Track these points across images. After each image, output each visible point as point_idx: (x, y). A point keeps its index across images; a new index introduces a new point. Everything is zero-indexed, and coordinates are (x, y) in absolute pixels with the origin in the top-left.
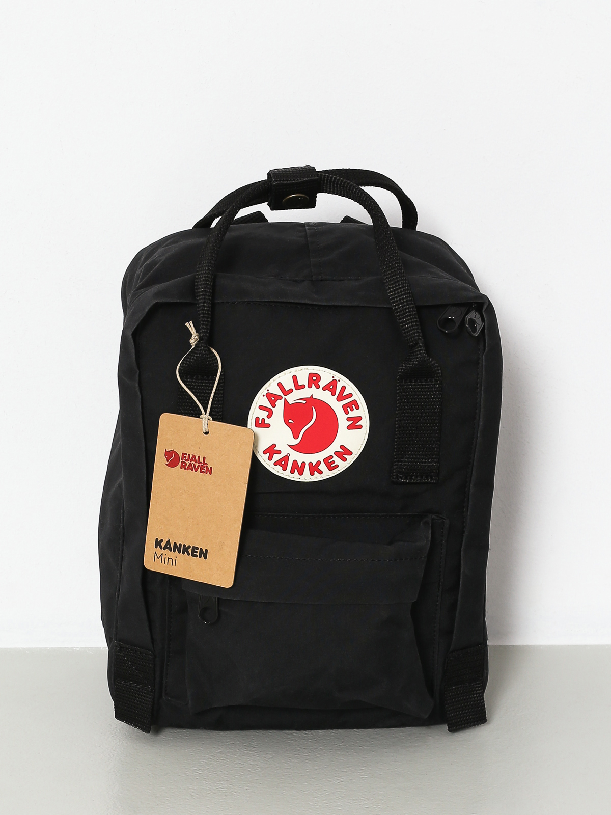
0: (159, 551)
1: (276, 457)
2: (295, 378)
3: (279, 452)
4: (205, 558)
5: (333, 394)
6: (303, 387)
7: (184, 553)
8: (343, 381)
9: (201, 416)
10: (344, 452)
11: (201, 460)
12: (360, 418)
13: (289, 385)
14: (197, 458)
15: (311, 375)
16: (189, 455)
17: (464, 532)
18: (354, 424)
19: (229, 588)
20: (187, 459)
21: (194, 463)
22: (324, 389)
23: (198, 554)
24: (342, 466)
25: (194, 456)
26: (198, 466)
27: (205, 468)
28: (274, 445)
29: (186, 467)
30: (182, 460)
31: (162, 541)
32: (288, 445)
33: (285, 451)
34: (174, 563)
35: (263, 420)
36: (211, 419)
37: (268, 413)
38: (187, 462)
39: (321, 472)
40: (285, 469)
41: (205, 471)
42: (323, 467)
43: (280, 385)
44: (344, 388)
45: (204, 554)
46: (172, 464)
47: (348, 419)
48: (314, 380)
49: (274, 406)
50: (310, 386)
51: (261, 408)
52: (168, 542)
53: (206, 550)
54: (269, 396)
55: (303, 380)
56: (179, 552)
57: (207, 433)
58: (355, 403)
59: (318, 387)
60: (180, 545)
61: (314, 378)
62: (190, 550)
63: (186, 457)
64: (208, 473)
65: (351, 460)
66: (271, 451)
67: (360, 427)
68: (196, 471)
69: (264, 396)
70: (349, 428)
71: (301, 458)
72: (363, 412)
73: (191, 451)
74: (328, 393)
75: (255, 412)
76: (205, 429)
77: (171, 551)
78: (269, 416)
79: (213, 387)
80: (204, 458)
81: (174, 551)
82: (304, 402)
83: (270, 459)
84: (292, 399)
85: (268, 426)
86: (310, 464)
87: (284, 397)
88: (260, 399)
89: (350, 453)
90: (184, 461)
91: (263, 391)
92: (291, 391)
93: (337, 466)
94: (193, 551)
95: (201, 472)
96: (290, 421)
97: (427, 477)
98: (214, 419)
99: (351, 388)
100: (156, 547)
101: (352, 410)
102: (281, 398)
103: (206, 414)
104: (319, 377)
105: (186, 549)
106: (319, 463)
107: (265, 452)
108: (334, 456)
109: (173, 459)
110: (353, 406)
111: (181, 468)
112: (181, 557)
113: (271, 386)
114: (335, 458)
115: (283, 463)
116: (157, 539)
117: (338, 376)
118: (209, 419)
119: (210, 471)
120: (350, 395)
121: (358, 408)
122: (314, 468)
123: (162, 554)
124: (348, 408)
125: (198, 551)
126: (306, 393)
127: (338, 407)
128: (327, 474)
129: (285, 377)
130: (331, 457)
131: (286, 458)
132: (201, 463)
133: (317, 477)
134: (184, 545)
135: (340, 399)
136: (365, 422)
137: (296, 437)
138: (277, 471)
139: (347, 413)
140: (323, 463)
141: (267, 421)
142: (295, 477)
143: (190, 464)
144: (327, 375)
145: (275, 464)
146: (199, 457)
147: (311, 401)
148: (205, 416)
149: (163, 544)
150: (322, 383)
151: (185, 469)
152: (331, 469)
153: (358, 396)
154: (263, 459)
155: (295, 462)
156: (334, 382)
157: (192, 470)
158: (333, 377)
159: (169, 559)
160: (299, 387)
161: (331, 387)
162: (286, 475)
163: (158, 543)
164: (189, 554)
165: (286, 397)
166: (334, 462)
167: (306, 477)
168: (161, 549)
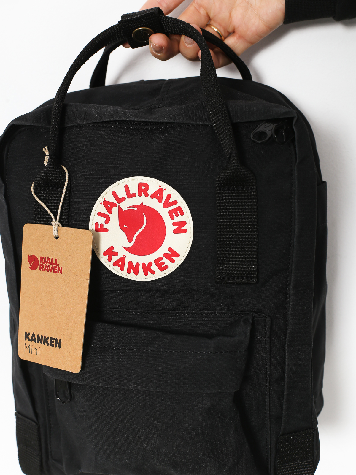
0: (28, 343)
1: (115, 259)
2: (127, 187)
3: (116, 254)
4: (60, 347)
5: (160, 201)
6: (134, 195)
7: (44, 344)
8: (169, 190)
9: (52, 223)
10: (172, 254)
11: (54, 262)
12: (184, 223)
13: (122, 193)
14: (51, 260)
15: (140, 185)
16: (45, 258)
17: (286, 330)
18: (180, 228)
19: (78, 373)
20: (44, 261)
21: (49, 264)
22: (152, 197)
23: (54, 344)
24: (172, 267)
25: (49, 259)
26: (52, 266)
27: (57, 269)
28: (112, 248)
29: (44, 269)
30: (40, 263)
31: (29, 334)
32: (123, 247)
33: (122, 252)
34: (38, 353)
35: (102, 225)
36: (60, 225)
37: (105, 219)
38: (44, 265)
39: (153, 273)
40: (122, 269)
41: (57, 271)
42: (154, 267)
43: (114, 194)
44: (169, 196)
45: (59, 344)
46: (33, 267)
47: (174, 224)
48: (143, 189)
49: (110, 212)
50: (140, 195)
51: (100, 214)
52: (33, 335)
53: (60, 340)
54: (106, 203)
55: (134, 189)
56: (41, 343)
57: (57, 238)
58: (180, 209)
59: (147, 195)
60: (42, 336)
61: (143, 188)
62: (49, 341)
63: (43, 260)
64: (59, 272)
65: (179, 261)
66: (110, 252)
67: (185, 231)
68: (51, 271)
69: (101, 203)
70: (175, 232)
71: (136, 259)
72: (187, 217)
73: (46, 255)
74: (155, 200)
75: (94, 219)
76: (55, 234)
77: (35, 342)
78: (107, 222)
79: (61, 197)
80: (56, 259)
81: (38, 342)
82: (136, 209)
83: (110, 260)
84: (125, 206)
85: (106, 230)
86: (143, 264)
87: (118, 204)
88: (98, 207)
89: (178, 255)
90: (42, 263)
91: (100, 199)
92: (123, 199)
93: (167, 267)
94: (51, 342)
95: (55, 272)
96: (125, 226)
97: (247, 278)
98: (63, 225)
99: (176, 196)
100: (26, 339)
101: (177, 215)
102: (115, 205)
103: (56, 221)
104: (147, 186)
105: (46, 340)
106: (150, 264)
107: (105, 254)
108: (164, 258)
109: (34, 262)
110: (178, 212)
111: (40, 270)
112: (43, 347)
113: (107, 195)
114: (165, 260)
115: (120, 263)
116: (26, 333)
117: (164, 185)
118: (58, 226)
119: (60, 270)
120: (175, 202)
121: (182, 214)
122: (147, 269)
123: (30, 345)
124: (174, 214)
125: (54, 341)
126: (137, 201)
127: (164, 213)
128: (159, 275)
129: (118, 187)
130: (161, 258)
131: (123, 259)
132: (54, 264)
133: (150, 277)
134: (45, 337)
135: (166, 205)
136: (190, 227)
137: (130, 240)
138: (116, 270)
139: (172, 218)
140: (154, 264)
141: (105, 226)
142: (132, 276)
143: (46, 266)
144: (154, 184)
145: (115, 264)
146: (52, 259)
147: (142, 208)
148: (55, 223)
149: (30, 337)
150: (150, 192)
151: (43, 270)
152: (162, 269)
153: (182, 203)
154: (104, 260)
155: (130, 263)
156: (161, 191)
157: (48, 271)
158: (160, 186)
159: (34, 349)
160: (130, 195)
161: (158, 195)
162: (124, 274)
163: (27, 336)
164: (48, 345)
165: (120, 204)
166: (163, 263)
167: (141, 277)
168: (29, 341)
